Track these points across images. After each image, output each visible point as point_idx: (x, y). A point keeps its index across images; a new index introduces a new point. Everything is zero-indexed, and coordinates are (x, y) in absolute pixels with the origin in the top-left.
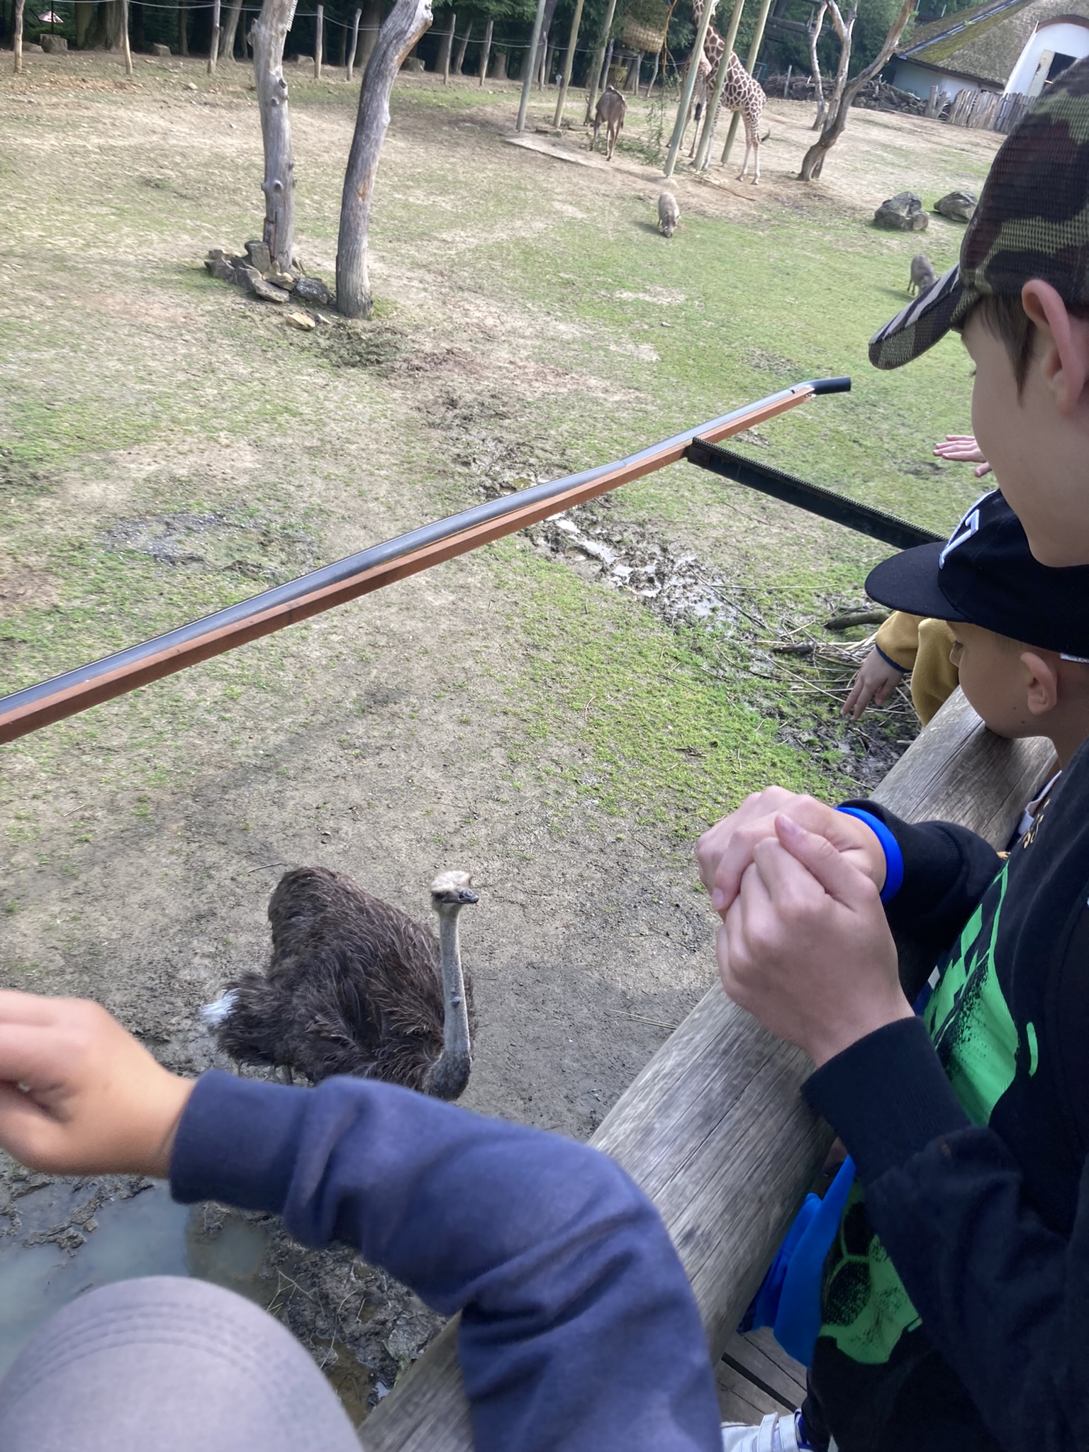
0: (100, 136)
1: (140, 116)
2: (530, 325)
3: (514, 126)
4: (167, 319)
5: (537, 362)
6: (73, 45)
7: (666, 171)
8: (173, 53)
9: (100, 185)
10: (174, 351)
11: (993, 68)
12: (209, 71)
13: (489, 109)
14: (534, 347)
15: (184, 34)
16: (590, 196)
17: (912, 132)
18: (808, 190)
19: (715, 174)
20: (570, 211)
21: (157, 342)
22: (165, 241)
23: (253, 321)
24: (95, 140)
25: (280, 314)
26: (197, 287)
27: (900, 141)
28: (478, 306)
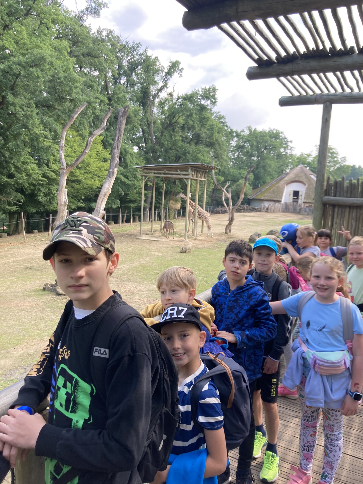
0: (13, 258)
1: (27, 251)
2: (145, 288)
3: (139, 234)
4: (30, 306)
5: (147, 298)
6: (9, 235)
7: (185, 238)
8: (39, 232)
9: (12, 272)
10: (31, 315)
11: (277, 197)
12: (49, 235)
13: (132, 231)
14: (146, 294)
15: (42, 226)
16: (163, 248)
17: (258, 217)
18: (228, 236)
19: (200, 237)
20: (157, 254)
21: (26, 313)
22: (31, 283)
23: (57, 302)
24: (12, 259)
25: (66, 298)
26: (40, 295)
27: (254, 219)
28: (129, 285)
